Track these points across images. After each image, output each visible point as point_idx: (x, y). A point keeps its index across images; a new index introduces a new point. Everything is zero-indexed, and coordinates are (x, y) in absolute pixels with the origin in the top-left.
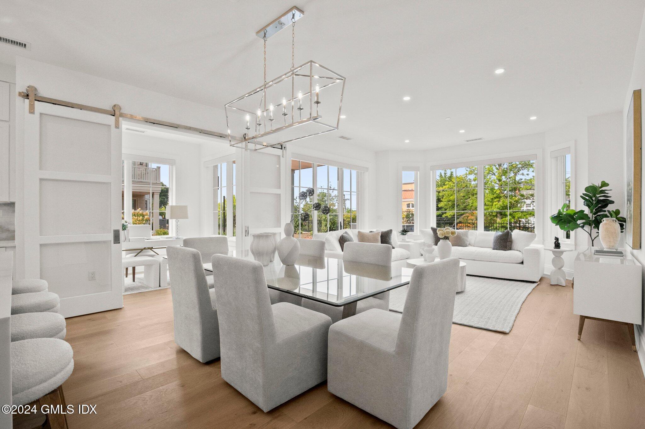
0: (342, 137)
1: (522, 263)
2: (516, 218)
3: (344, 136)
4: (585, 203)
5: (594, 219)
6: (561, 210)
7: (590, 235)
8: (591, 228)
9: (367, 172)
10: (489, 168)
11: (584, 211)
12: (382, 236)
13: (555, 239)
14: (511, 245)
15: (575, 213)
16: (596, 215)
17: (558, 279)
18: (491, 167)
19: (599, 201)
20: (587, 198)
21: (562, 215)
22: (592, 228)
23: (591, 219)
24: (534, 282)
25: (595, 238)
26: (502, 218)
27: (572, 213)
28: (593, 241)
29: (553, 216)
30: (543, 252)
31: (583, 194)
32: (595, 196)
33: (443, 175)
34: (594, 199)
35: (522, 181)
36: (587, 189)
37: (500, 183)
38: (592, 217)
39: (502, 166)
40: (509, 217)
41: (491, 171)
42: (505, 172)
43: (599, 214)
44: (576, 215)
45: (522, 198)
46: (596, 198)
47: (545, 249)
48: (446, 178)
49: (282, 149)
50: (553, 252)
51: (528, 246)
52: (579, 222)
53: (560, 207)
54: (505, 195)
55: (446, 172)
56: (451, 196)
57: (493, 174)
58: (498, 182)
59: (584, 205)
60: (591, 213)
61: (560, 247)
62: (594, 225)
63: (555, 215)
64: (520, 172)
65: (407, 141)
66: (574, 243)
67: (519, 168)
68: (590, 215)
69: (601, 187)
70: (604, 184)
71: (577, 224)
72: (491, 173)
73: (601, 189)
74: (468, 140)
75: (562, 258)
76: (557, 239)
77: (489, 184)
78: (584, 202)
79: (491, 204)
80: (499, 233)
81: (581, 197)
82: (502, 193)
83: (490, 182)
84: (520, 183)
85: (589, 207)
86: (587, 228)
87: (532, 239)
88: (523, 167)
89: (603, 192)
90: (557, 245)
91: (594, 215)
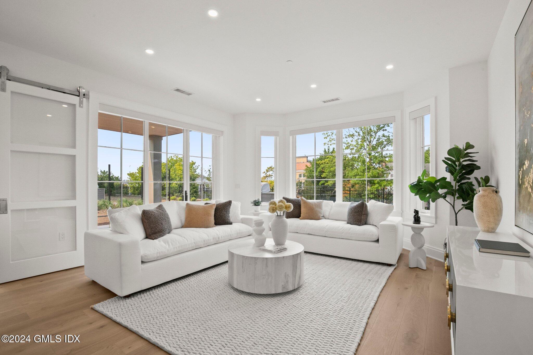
0: (178, 90)
1: (377, 241)
2: (383, 186)
3: (180, 88)
4: (448, 168)
5: (457, 188)
6: (421, 177)
7: (454, 207)
8: (454, 198)
9: (222, 136)
10: (361, 144)
11: (446, 178)
12: (216, 210)
13: (414, 212)
14: (367, 218)
15: (437, 181)
16: (459, 184)
17: (418, 261)
18: (363, 143)
19: (463, 167)
20: (449, 162)
21: (422, 183)
22: (456, 199)
23: (454, 188)
24: (390, 265)
25: (459, 211)
26: (372, 186)
27: (433, 181)
28: (456, 214)
29: (412, 185)
30: (401, 228)
31: (446, 158)
32: (459, 160)
33: (327, 150)
34: (457, 163)
35: (387, 155)
36: (450, 152)
37: (370, 156)
38: (456, 185)
39: (372, 143)
40: (377, 185)
41: (363, 147)
42: (374, 148)
43: (463, 181)
44: (438, 184)
45: (387, 169)
46: (460, 164)
47: (403, 224)
48: (329, 153)
49: (79, 96)
50: (413, 228)
51: (384, 219)
52: (441, 191)
53: (420, 174)
54: (374, 167)
55: (329, 148)
56: (331, 168)
57: (364, 149)
58: (368, 156)
59: (446, 171)
60: (454, 180)
61: (420, 221)
62: (457, 195)
63: (414, 183)
64: (386, 147)
65: (258, 100)
66: (434, 215)
67: (385, 144)
68: (453, 183)
69: (466, 150)
70: (469, 146)
71: (438, 193)
72: (363, 148)
73: (466, 152)
74: (325, 100)
75: (423, 235)
76: (416, 212)
77: (361, 157)
78: (446, 168)
79: (362, 174)
80: (356, 204)
81: (443, 161)
82: (372, 165)
83: (362, 156)
84: (386, 157)
85: (452, 173)
86: (449, 198)
87: (389, 211)
88: (388, 144)
89: (467, 155)
90: (417, 220)
91: (457, 183)
